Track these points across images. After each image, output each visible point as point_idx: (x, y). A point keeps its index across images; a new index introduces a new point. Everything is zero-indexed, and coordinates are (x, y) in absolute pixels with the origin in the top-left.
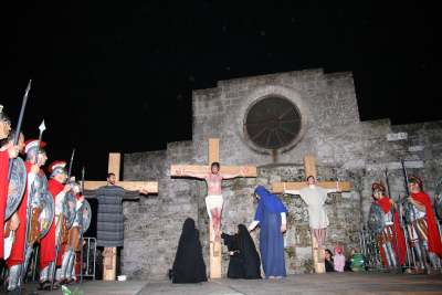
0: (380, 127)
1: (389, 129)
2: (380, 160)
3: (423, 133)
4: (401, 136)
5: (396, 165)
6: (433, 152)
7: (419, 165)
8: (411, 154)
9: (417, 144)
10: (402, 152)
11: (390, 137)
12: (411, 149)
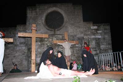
0: (89, 24)
1: (92, 25)
2: (89, 35)
3: (102, 27)
4: (95, 27)
5: (93, 37)
6: (105, 33)
7: (100, 37)
8: (98, 33)
9: (100, 30)
10: (95, 33)
11: (92, 28)
12: (98, 32)
